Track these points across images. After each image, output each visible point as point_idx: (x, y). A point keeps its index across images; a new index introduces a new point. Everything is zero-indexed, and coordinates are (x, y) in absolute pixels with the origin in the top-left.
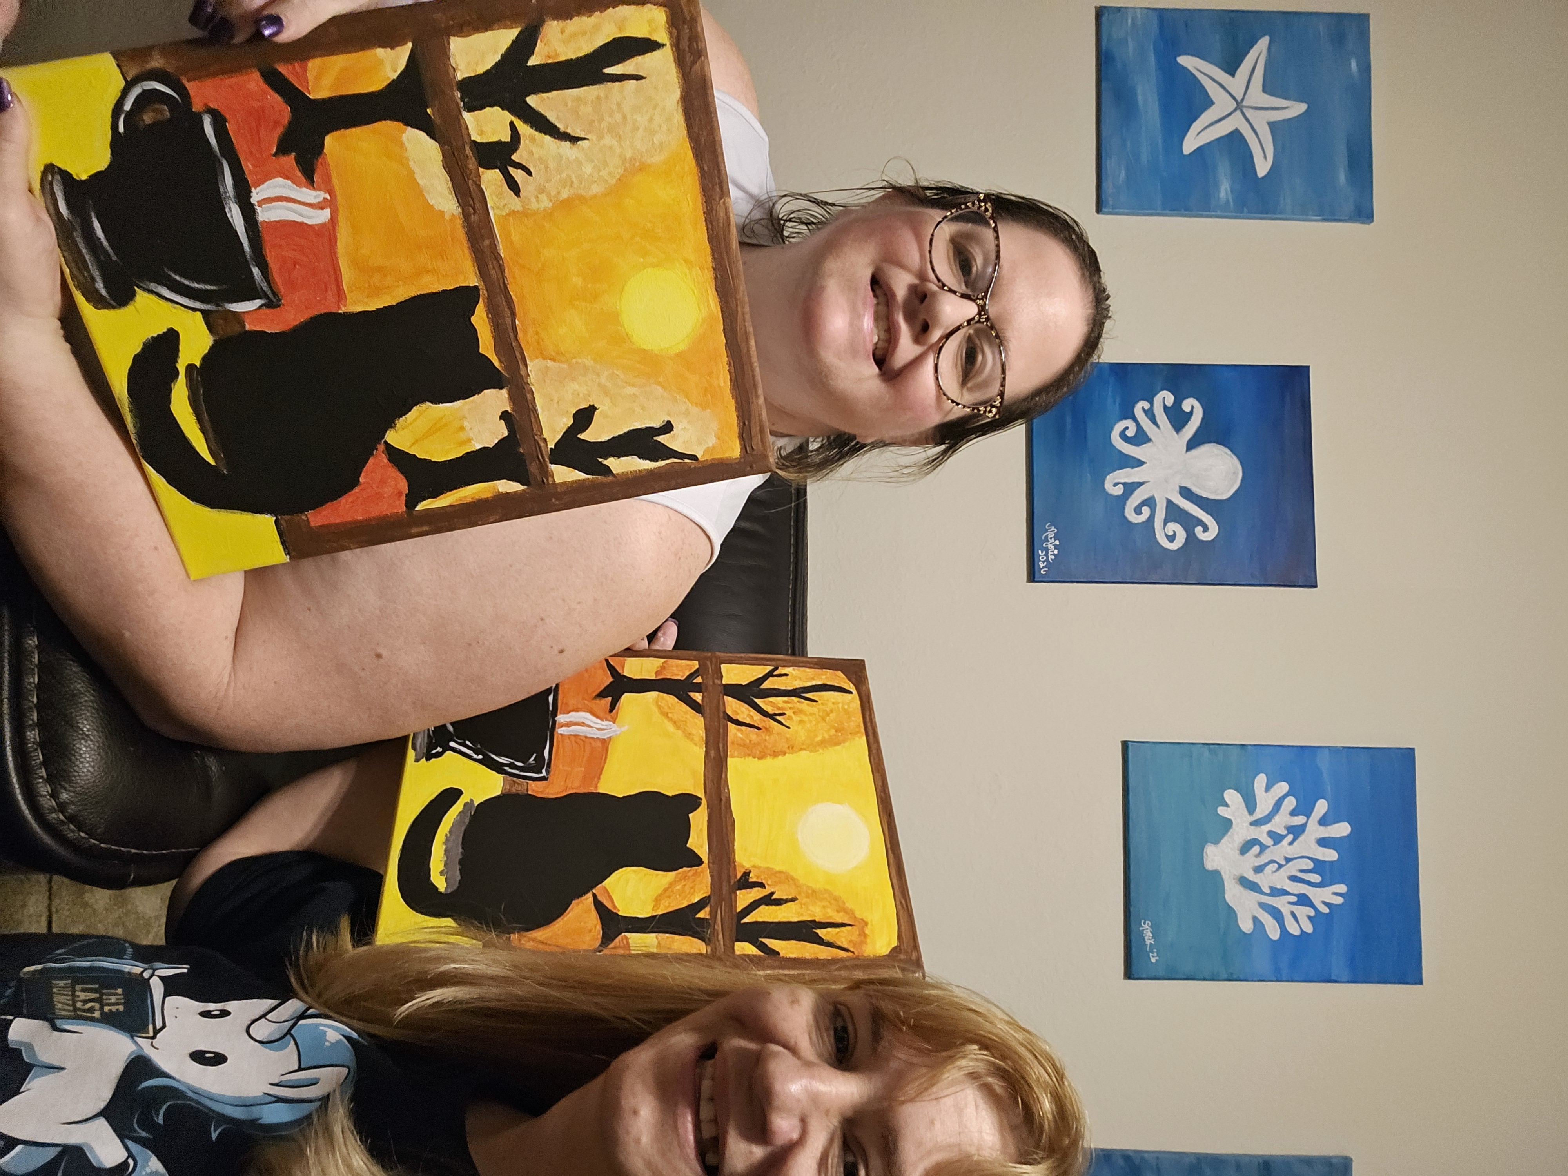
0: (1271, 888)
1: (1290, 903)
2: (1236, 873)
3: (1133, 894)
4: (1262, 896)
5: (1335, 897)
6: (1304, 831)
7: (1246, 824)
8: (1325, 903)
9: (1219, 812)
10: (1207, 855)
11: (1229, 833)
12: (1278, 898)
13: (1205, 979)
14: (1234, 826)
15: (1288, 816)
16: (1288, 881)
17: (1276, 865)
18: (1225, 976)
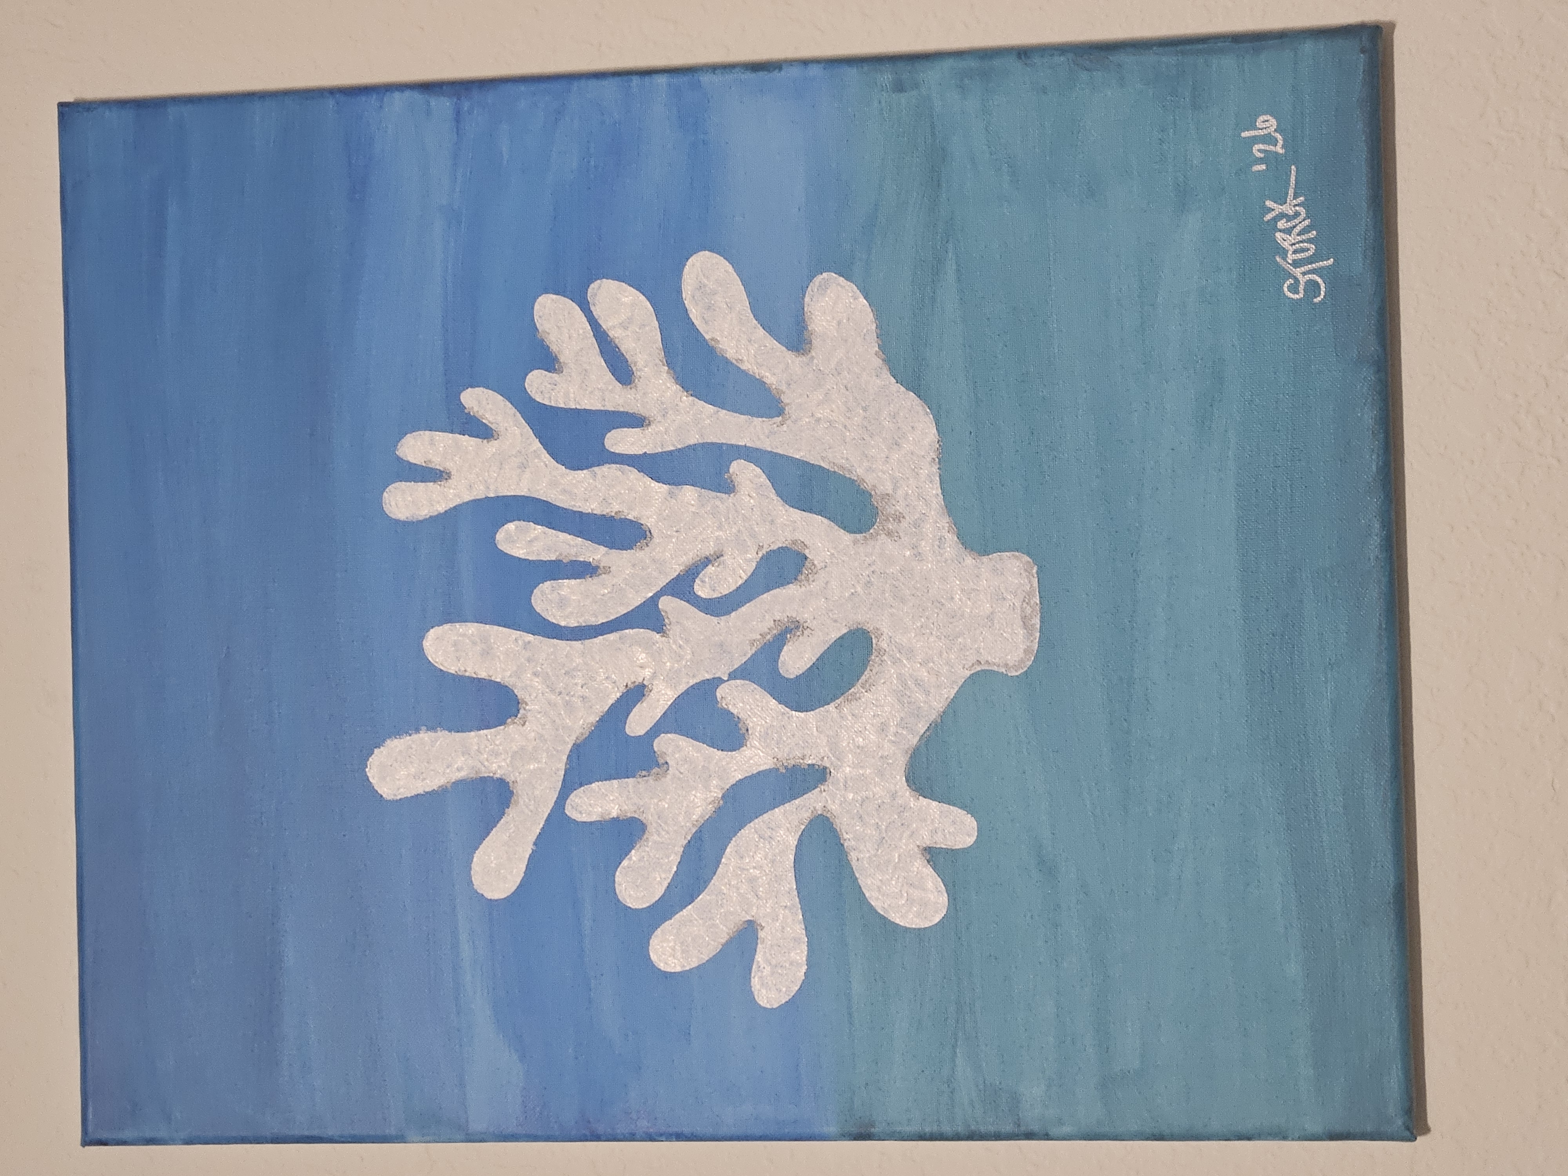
0: (727, 487)
1: (637, 421)
2: (890, 546)
3: (1368, 416)
4: (767, 445)
5: (437, 463)
6: (578, 752)
7: (843, 772)
8: (484, 432)
9: (970, 823)
10: (1025, 621)
11: (922, 728)
12: (694, 439)
13: (1023, 53)
14: (902, 761)
15: (649, 818)
16: (649, 521)
17: (702, 590)
18: (932, 75)
